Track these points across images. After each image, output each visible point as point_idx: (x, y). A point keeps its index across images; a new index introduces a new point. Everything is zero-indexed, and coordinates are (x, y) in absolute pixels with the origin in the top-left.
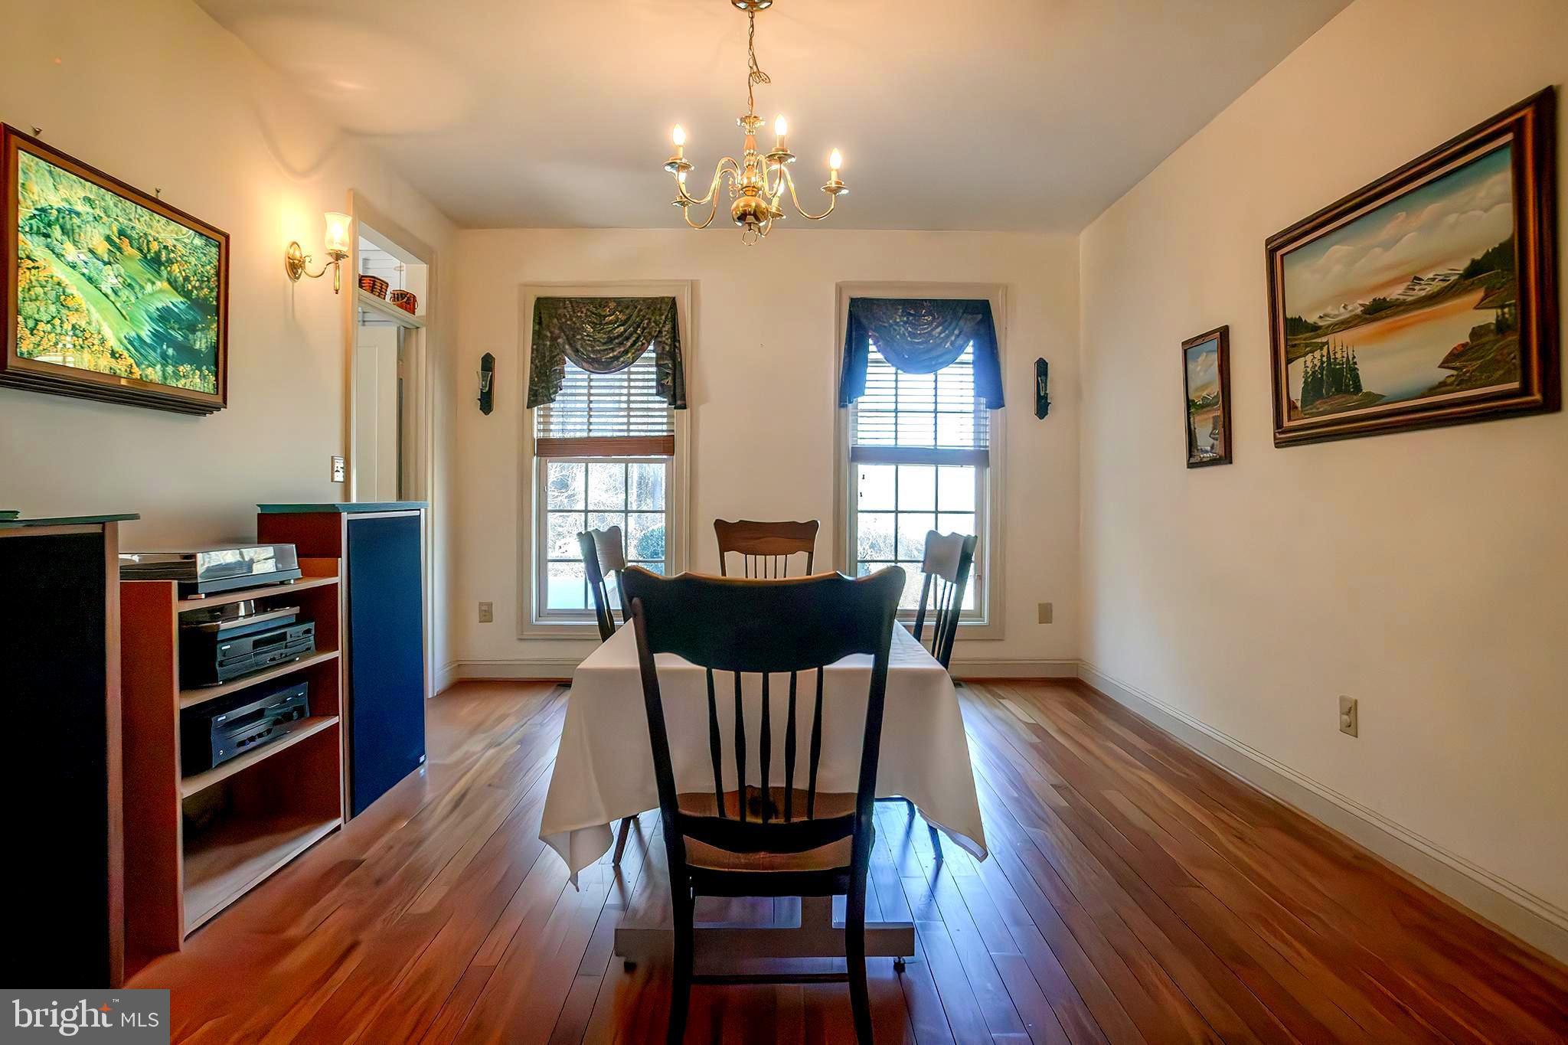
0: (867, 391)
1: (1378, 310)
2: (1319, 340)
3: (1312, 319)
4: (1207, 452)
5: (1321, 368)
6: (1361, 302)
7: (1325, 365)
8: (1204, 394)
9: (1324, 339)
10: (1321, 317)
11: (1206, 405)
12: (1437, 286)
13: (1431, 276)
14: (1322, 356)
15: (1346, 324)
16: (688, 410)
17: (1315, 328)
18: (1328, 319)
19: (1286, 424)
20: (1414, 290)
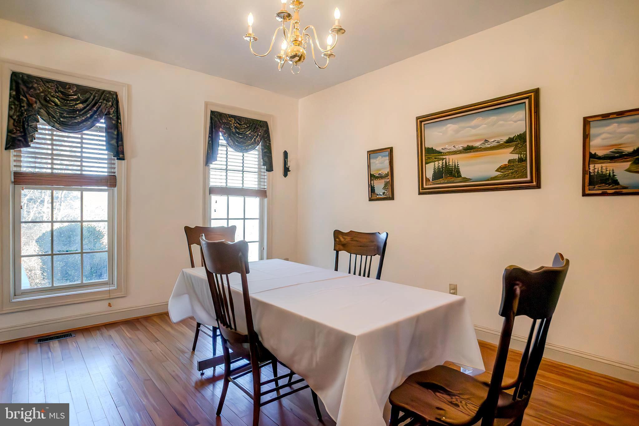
0: (218, 159)
1: (469, 149)
2: (442, 157)
3: (438, 149)
4: (380, 195)
5: (442, 167)
6: (462, 146)
7: (444, 166)
8: (380, 172)
9: (444, 157)
10: (442, 149)
11: (381, 177)
12: (495, 144)
13: (492, 140)
14: (443, 163)
15: (455, 153)
16: (126, 161)
17: (439, 152)
18: (446, 150)
19: (425, 186)
20: (485, 144)
